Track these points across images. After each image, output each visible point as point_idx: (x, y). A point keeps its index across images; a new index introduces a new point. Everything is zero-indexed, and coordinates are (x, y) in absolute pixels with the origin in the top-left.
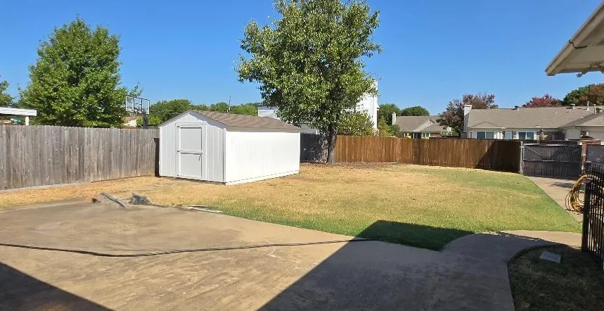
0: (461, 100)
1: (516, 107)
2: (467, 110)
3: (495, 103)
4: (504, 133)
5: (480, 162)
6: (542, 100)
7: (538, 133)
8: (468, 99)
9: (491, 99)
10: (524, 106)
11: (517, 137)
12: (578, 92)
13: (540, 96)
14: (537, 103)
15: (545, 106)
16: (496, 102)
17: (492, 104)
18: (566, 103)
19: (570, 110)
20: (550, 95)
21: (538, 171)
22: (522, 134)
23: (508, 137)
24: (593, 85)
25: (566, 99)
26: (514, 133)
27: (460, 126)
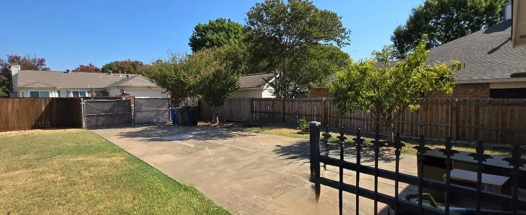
0: (6, 60)
1: (68, 71)
2: (15, 70)
3: (47, 66)
4: (59, 92)
5: (37, 121)
6: (87, 67)
7: (89, 92)
8: (14, 60)
9: (42, 62)
10: (73, 71)
11: (72, 95)
12: (110, 65)
13: (86, 64)
14: (83, 69)
15: (90, 72)
16: (47, 64)
17: (43, 67)
18: (103, 70)
19: (109, 76)
20: (93, 64)
21: (100, 123)
22: (75, 93)
23: (64, 95)
24: (118, 62)
25: (103, 69)
26: (68, 92)
27: (8, 86)
